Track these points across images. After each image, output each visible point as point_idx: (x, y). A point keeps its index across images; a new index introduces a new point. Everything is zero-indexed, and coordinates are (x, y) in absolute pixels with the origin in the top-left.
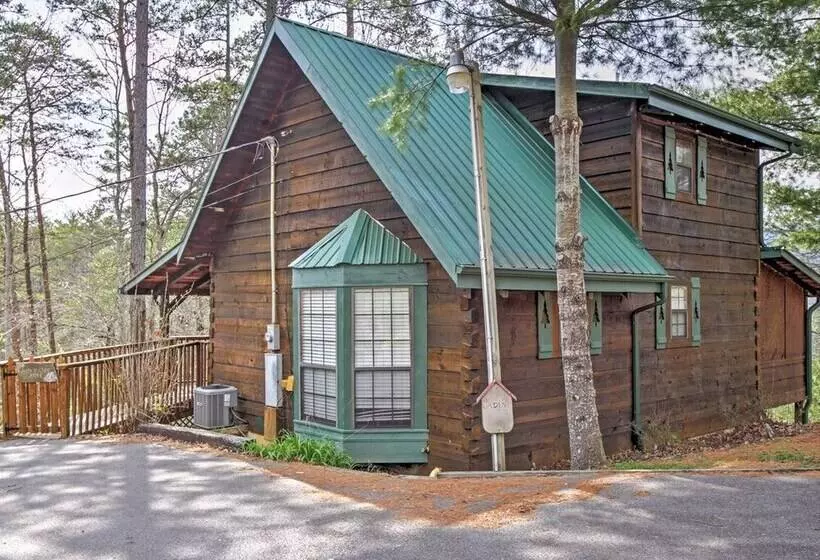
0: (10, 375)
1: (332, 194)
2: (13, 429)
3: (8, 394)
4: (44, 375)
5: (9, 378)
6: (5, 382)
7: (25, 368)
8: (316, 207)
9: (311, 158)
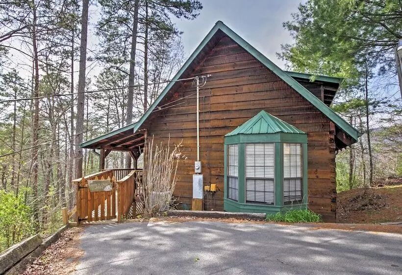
0: (83, 188)
1: (241, 103)
2: (83, 220)
3: (81, 199)
4: (105, 187)
5: (82, 189)
6: (79, 192)
7: (93, 183)
8: (230, 109)
9: (224, 88)
